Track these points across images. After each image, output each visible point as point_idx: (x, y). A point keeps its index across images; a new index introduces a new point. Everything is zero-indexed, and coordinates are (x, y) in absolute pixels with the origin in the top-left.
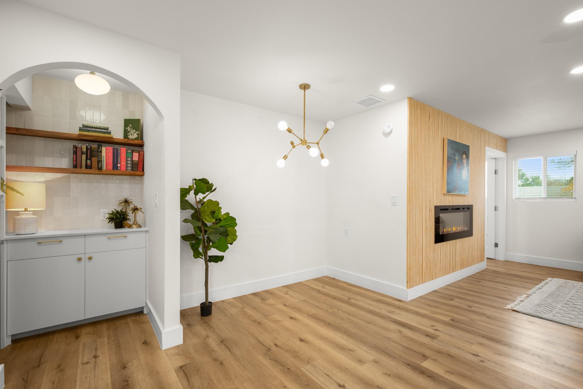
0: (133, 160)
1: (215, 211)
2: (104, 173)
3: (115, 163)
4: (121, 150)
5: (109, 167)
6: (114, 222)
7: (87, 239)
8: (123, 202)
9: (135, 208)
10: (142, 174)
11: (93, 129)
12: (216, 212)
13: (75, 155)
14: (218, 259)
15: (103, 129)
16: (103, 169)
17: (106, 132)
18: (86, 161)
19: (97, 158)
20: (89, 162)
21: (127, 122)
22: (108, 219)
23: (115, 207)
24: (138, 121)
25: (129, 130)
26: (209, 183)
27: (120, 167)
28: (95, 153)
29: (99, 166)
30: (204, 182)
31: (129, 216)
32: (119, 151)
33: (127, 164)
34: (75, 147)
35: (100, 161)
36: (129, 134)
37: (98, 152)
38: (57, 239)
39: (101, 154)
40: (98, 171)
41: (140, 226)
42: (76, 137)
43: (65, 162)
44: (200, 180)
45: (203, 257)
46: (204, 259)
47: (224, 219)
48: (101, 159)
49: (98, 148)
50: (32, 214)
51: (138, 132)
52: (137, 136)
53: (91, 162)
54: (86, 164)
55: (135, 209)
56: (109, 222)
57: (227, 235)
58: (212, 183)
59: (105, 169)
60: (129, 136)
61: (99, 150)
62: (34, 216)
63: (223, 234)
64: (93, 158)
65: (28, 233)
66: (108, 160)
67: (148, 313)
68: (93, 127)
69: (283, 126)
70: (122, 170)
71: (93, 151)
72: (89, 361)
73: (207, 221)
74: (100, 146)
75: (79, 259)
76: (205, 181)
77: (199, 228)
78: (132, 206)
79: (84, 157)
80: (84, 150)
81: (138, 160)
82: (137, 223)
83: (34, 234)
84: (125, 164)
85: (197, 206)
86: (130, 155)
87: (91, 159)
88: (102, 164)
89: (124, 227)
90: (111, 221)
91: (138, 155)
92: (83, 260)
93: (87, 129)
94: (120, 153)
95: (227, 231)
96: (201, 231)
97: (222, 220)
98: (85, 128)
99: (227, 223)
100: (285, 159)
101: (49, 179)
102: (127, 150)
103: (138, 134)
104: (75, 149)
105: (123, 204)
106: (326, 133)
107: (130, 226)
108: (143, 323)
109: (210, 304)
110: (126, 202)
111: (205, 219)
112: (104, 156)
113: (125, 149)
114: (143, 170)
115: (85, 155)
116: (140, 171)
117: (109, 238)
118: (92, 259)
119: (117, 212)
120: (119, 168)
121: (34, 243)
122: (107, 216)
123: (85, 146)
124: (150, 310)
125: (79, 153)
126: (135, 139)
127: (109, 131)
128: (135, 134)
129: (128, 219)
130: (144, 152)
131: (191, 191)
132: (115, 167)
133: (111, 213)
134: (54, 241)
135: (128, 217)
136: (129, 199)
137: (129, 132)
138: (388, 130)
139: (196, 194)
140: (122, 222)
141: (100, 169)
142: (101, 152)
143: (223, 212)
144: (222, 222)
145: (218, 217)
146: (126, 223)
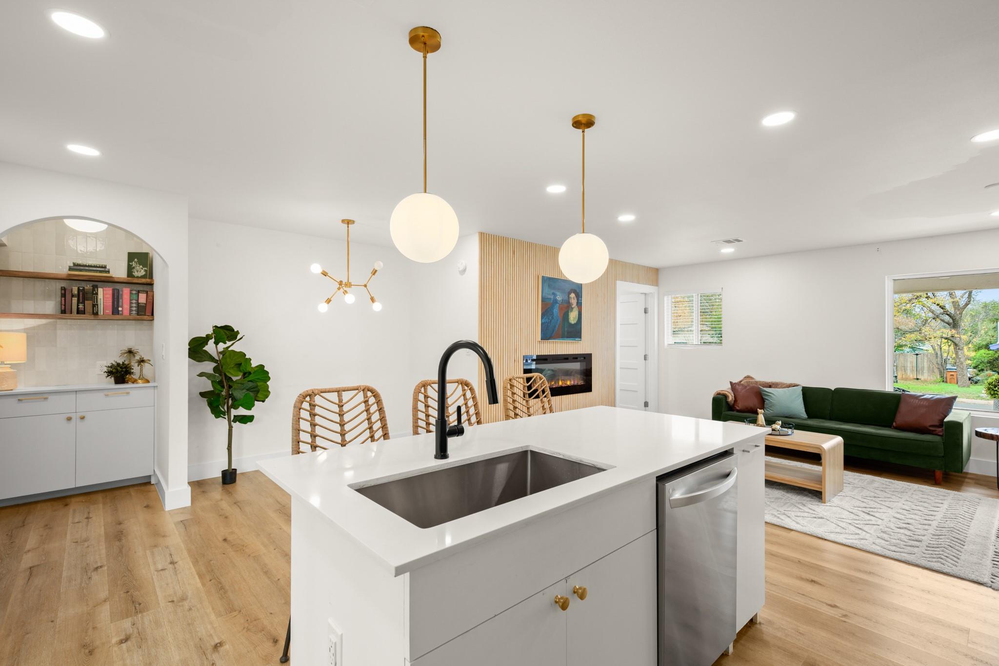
0: (139, 302)
1: (241, 364)
2: (101, 318)
3: (116, 306)
4: (122, 291)
5: (107, 311)
6: (114, 377)
7: (79, 396)
8: (126, 353)
9: (141, 359)
10: (151, 319)
11: (87, 268)
12: (243, 364)
13: (64, 298)
14: (245, 419)
15: (99, 267)
16: (99, 314)
17: (103, 271)
18: (78, 306)
19: (91, 302)
20: (81, 306)
21: (131, 256)
22: (107, 373)
23: (116, 358)
24: (147, 254)
25: (134, 266)
26: (234, 330)
27: (122, 311)
28: (90, 295)
29: (95, 311)
30: (227, 330)
31: (133, 369)
32: (121, 293)
33: (131, 307)
34: (64, 289)
35: (95, 305)
36: (135, 270)
37: (93, 294)
38: (41, 396)
39: (97, 297)
40: (93, 316)
41: (148, 381)
42: (64, 277)
43: (51, 306)
44: (221, 327)
45: (226, 417)
46: (227, 419)
47: (255, 372)
48: (97, 302)
49: (93, 290)
50: (10, 368)
51: (146, 269)
52: (144, 273)
53: (84, 306)
54: (78, 308)
55: (142, 361)
56: (108, 377)
57: (258, 392)
58: (238, 331)
59: (102, 314)
60: (134, 273)
61: (94, 292)
62: (12, 370)
63: (252, 390)
64: (86, 302)
65: (6, 389)
66: (106, 303)
67: (156, 484)
68: (86, 266)
69: (316, 269)
70: (124, 314)
71: (87, 294)
72: (81, 521)
73: (232, 374)
74: (95, 287)
75: (69, 419)
76: (228, 328)
77: (221, 383)
78: (137, 358)
79: (75, 300)
80: (75, 292)
81: (145, 302)
82: (144, 378)
83: (12, 390)
84: (129, 307)
85: (219, 357)
86: (135, 297)
87: (84, 302)
88: (98, 308)
89: (127, 383)
90: (110, 375)
91: (145, 297)
92: (74, 420)
93: (79, 268)
94: (122, 295)
95: (257, 387)
96: (223, 387)
97: (252, 372)
98: (76, 267)
99: (257, 377)
100: (328, 303)
101: (29, 326)
102: (131, 291)
103: (146, 271)
104: (63, 292)
105: (126, 354)
106: (374, 274)
107: (134, 381)
108: (149, 491)
109: (234, 471)
110: (130, 352)
111: (229, 372)
112: (100, 299)
113: (129, 289)
114: (152, 314)
115: (76, 299)
116: (148, 316)
117: (107, 395)
118: (85, 419)
119: (118, 364)
120: (121, 313)
121: (13, 401)
122: (105, 369)
123: (77, 288)
124: (159, 481)
125: (68, 296)
126: (142, 277)
127: (106, 270)
128: (143, 271)
129: (132, 373)
130: (153, 292)
131: (210, 340)
132: (115, 311)
133: (110, 365)
134: (38, 397)
135: (132, 371)
136: (134, 349)
137: (134, 268)
138: (461, 269)
139: (216, 343)
140: (124, 376)
141: (95, 314)
142: (97, 294)
143: (254, 364)
144: (251, 376)
145: (246, 370)
146: (130, 377)
